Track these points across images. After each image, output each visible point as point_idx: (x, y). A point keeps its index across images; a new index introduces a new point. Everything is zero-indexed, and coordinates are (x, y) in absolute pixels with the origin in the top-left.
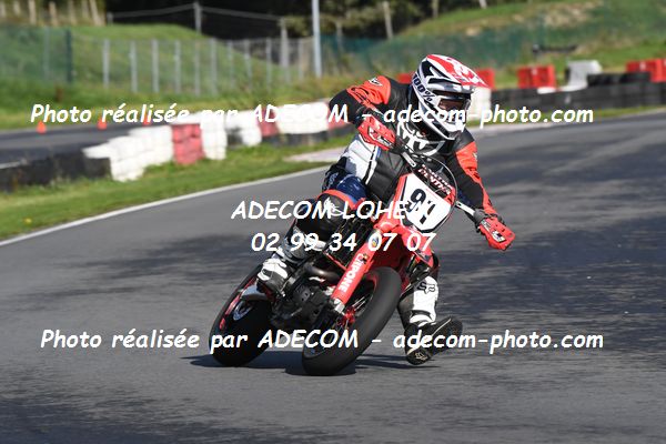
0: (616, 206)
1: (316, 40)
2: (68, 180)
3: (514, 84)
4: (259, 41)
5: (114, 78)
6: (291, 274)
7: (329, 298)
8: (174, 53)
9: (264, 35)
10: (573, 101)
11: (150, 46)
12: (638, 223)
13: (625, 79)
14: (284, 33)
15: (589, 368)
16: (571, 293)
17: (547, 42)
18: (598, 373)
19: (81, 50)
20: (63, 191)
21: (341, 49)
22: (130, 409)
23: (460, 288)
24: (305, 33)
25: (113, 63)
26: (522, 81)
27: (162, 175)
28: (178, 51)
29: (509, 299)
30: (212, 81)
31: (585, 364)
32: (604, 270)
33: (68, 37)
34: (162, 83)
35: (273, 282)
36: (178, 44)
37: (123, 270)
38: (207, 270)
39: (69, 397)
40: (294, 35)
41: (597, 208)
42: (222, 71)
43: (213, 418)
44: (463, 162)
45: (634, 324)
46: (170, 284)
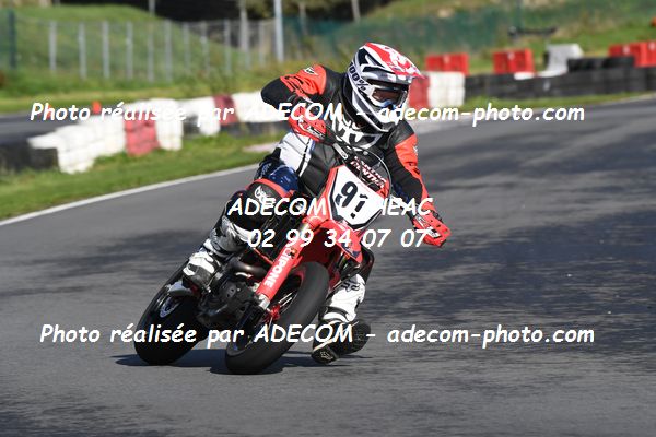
0: (599, 199)
1: (278, 23)
2: (12, 172)
3: (489, 69)
4: (217, 23)
5: (62, 63)
6: (218, 269)
7: (253, 294)
8: (125, 36)
9: (222, 17)
10: (552, 87)
11: (100, 28)
12: (622, 218)
13: (608, 63)
14: (244, 15)
15: (570, 372)
16: (550, 293)
17: (525, 25)
18: (579, 377)
19: (25, 33)
20: (6, 183)
21: (305, 31)
22: (80, 416)
23: (432, 286)
24: (266, 15)
25: (60, 47)
26: (498, 66)
27: (113, 167)
28: (130, 33)
29: (484, 298)
30: (167, 66)
31: (565, 368)
32: (585, 268)
33: (12, 19)
34: (113, 68)
35: (198, 278)
36: (130, 26)
37: (70, 268)
38: (161, 268)
39: (15, 403)
40: (254, 16)
41: (577, 202)
42: (178, 56)
43: (169, 426)
44: (402, 157)
45: (618, 325)
46: (122, 283)
